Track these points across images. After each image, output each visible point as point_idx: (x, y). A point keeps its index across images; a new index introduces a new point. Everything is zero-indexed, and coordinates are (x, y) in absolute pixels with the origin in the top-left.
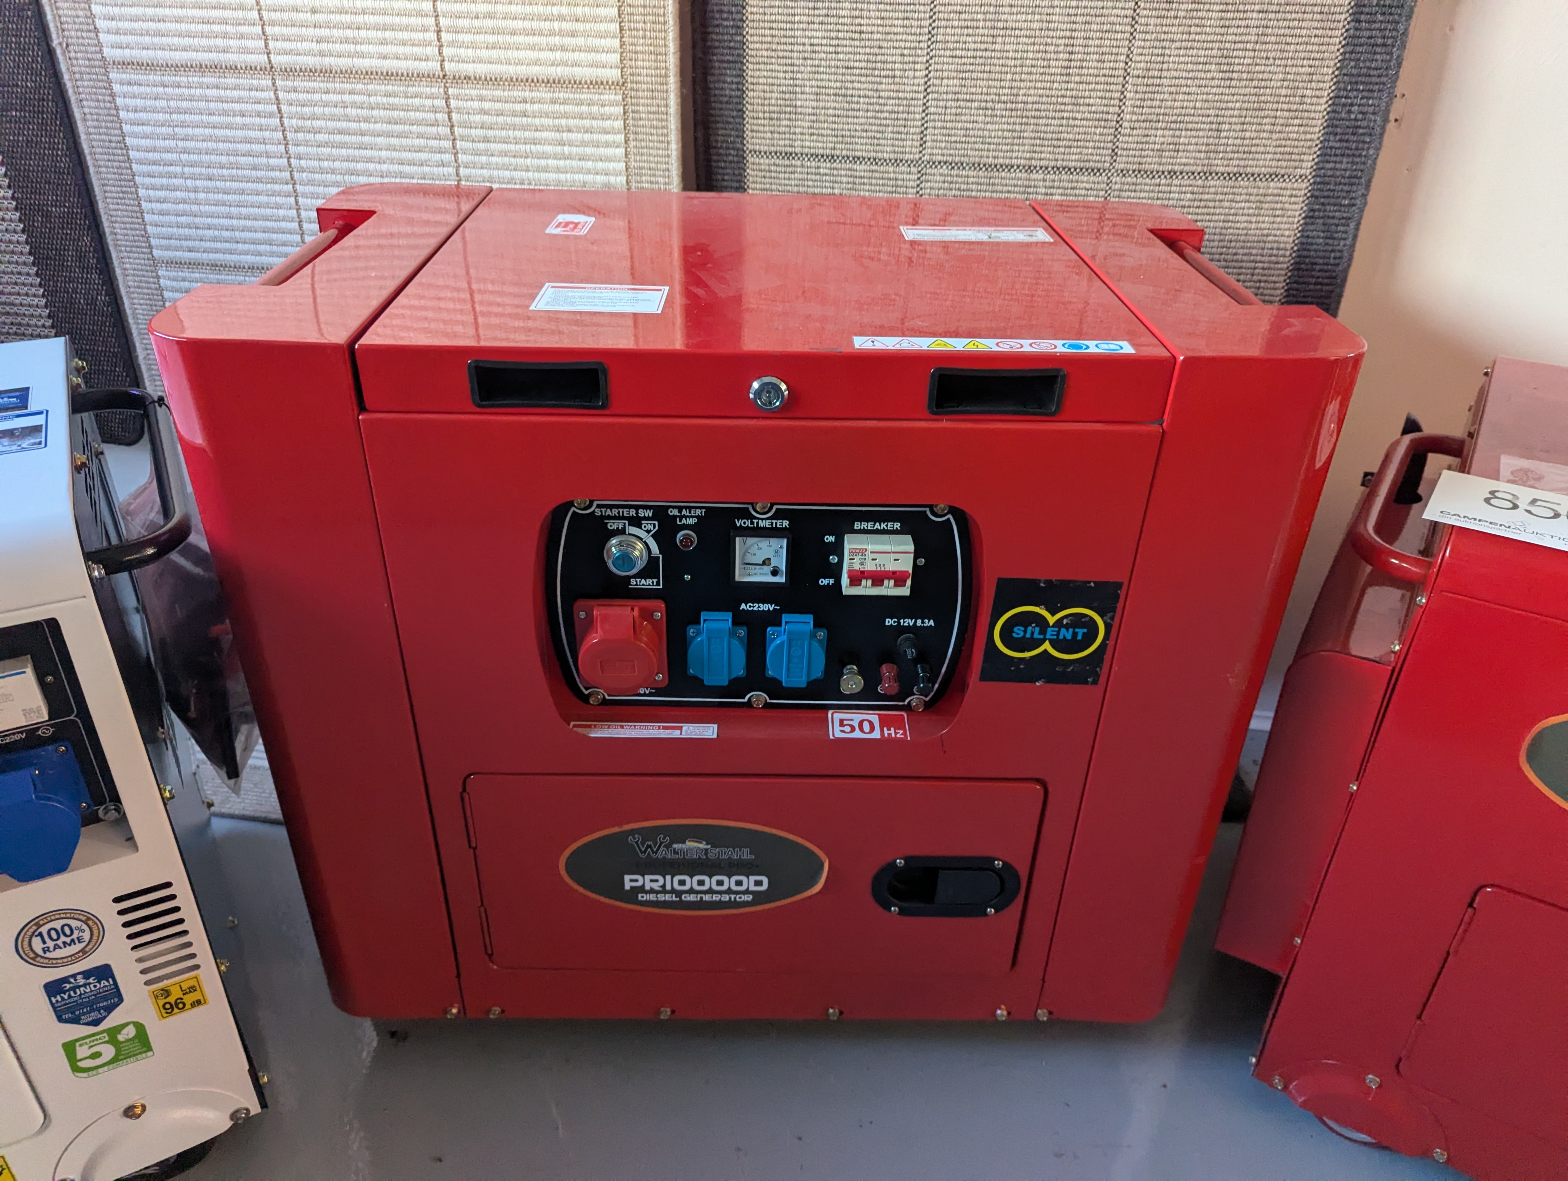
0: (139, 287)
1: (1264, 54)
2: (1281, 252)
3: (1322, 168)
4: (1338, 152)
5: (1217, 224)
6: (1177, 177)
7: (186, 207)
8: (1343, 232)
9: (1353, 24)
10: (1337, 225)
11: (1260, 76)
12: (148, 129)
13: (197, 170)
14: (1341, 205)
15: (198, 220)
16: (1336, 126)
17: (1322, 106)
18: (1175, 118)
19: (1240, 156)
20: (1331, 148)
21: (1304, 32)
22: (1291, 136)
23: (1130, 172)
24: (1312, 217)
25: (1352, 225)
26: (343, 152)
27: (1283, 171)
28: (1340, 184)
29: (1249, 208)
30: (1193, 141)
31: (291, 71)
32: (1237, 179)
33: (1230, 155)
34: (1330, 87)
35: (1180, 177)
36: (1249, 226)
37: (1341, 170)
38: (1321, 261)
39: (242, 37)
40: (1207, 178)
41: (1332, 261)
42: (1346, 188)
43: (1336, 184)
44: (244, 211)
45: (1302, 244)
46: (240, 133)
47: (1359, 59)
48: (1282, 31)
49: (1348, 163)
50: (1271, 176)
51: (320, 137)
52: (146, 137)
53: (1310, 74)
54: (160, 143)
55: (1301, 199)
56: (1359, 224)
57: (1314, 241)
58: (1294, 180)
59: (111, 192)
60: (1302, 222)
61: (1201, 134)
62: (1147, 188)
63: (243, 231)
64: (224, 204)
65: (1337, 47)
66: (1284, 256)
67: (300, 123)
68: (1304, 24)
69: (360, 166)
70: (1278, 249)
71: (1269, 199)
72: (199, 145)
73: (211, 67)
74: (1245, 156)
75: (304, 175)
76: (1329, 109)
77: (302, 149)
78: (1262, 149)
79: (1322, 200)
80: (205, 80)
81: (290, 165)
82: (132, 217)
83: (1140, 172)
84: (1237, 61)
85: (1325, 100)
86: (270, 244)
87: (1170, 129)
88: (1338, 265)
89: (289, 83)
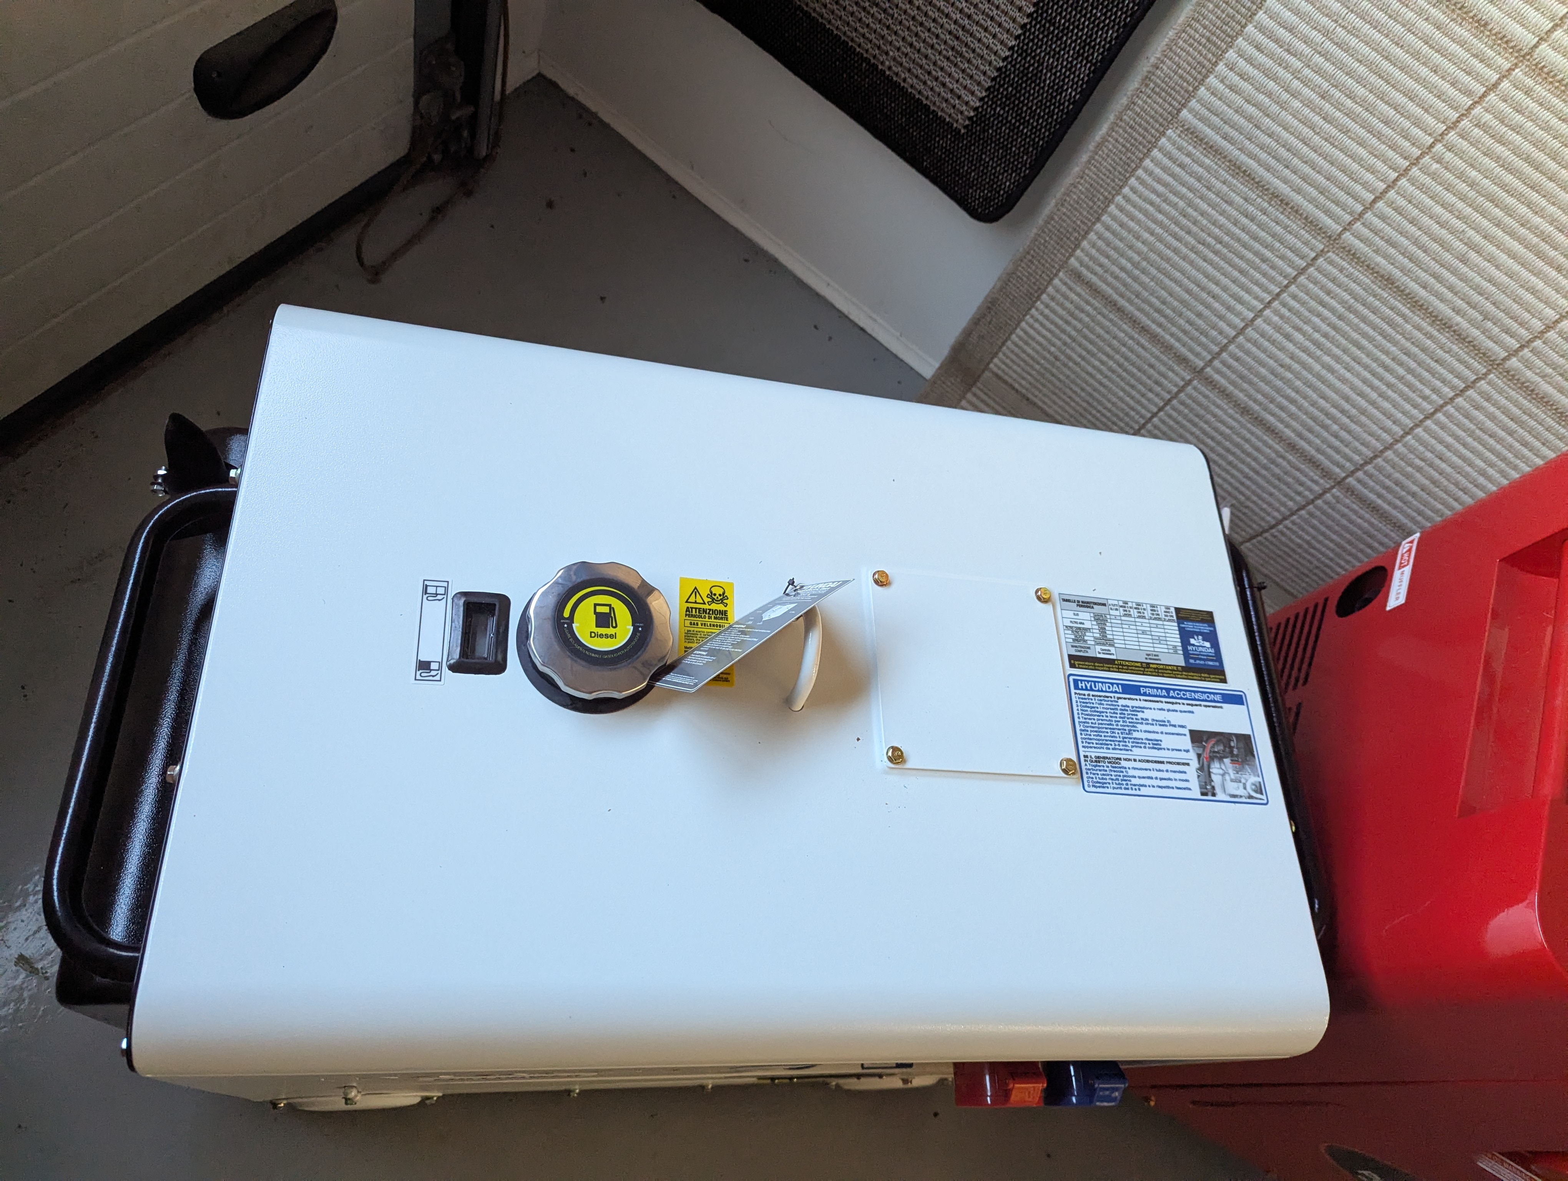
0: (1131, 127)
7: (1267, 102)
15: (1266, 121)
26: (1508, 177)
31: (1548, 72)
46: (1410, 83)
51: (1499, 149)
54: (1305, 29)
59: (1196, 30)
63: (1306, 163)
64: (1312, 127)
67: (1494, 122)
69: (1510, 201)
72: (1349, 61)
75: (1436, 166)
77: (1462, 144)
81: (1430, 148)
82: (1194, 68)
86: (1321, 192)
89: (1524, 78)
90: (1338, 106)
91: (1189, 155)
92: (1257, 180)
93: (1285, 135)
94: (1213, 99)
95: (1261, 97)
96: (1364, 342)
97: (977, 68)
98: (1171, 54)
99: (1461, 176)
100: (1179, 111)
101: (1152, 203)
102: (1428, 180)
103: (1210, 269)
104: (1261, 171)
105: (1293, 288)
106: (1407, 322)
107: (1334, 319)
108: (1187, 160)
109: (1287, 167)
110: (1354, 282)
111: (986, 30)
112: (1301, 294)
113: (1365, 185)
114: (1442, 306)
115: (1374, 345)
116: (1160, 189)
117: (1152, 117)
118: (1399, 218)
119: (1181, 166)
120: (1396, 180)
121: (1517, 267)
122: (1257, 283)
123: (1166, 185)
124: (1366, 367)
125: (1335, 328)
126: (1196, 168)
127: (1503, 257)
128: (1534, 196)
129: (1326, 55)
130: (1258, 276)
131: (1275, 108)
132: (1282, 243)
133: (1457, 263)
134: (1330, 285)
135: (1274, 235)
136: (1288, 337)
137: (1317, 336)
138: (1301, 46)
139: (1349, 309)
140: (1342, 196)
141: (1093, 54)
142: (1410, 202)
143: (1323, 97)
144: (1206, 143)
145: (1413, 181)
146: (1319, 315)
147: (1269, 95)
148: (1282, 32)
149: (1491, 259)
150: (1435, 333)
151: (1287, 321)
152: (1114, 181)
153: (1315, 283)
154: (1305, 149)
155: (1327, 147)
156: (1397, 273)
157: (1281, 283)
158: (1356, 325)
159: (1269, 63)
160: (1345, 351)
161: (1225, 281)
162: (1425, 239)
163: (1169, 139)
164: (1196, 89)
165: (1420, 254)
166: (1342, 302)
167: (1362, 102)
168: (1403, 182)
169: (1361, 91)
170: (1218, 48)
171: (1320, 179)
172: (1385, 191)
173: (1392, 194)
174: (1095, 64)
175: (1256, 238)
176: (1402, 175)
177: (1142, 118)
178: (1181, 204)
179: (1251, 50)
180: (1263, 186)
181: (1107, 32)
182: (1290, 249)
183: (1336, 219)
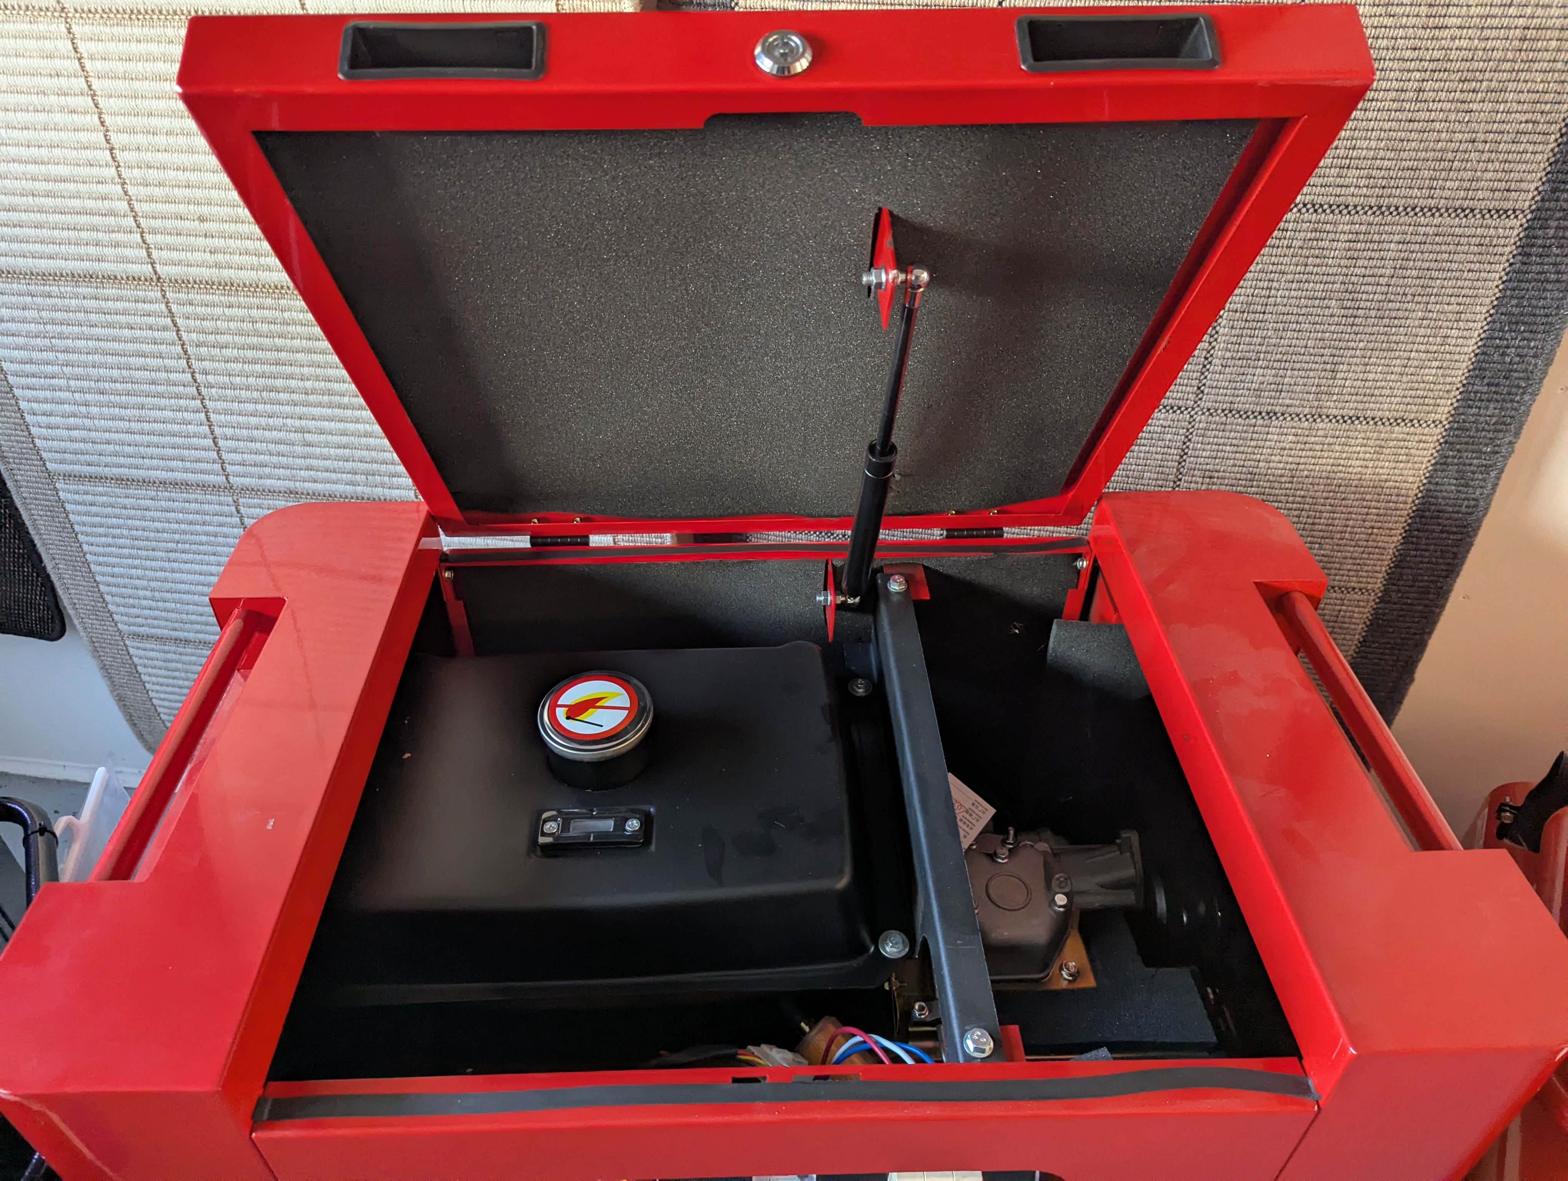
0: (36, 499)
1: (1401, 290)
2: (1401, 499)
3: (1462, 414)
4: (1484, 397)
5: (1325, 468)
6: (1277, 418)
7: (78, 421)
8: (1480, 480)
9: (1520, 258)
10: (1473, 473)
11: (1394, 314)
12: (21, 340)
13: (86, 384)
14: (1481, 452)
15: (93, 434)
16: (1485, 369)
17: (1471, 347)
18: (1279, 356)
19: (1359, 398)
20: (1476, 392)
21: (1455, 266)
22: (1426, 378)
23: (1219, 411)
24: (1445, 464)
25: (1493, 474)
26: (258, 368)
27: (1412, 416)
28: (1483, 430)
29: (1365, 453)
30: (1301, 381)
31: (183, 282)
32: (1353, 422)
33: (1347, 398)
34: (1482, 328)
35: (1281, 418)
36: (1364, 471)
37: (1486, 416)
38: (1451, 509)
39: (117, 245)
40: (1315, 420)
41: (1464, 509)
42: (1491, 435)
43: (1477, 430)
44: (146, 426)
45: (1428, 490)
46: (130, 347)
47: (1523, 297)
48: (1426, 265)
49: (1495, 409)
50: (1396, 420)
51: (228, 352)
52: (18, 348)
53: (1457, 313)
54: (35, 355)
55: (1432, 445)
56: (1501, 471)
57: (1443, 488)
58: (1424, 425)
60: (1430, 468)
61: (1312, 374)
62: (1239, 428)
63: (149, 446)
64: (122, 419)
65: (1496, 283)
66: (1406, 503)
67: (202, 337)
68: (1456, 257)
69: (279, 383)
70: (1398, 495)
71: (1391, 444)
72: (83, 357)
73: (85, 276)
74: (1365, 399)
75: (214, 390)
76: (1477, 351)
77: (206, 364)
78: (1388, 392)
79: (1458, 447)
80: (80, 290)
81: (195, 381)
82: (17, 430)
83: (1231, 411)
84: (1364, 296)
85: (1474, 341)
86: (182, 460)
87: (1272, 368)
88: (1471, 514)
89: (182, 296)
90: (116, 392)
91: (87, 493)
92: (141, 480)
93: (115, 436)
94: (50, 442)
95: (72, 420)
99: (235, 387)
100: (45, 466)
102: (224, 405)
104: (135, 472)
108: (90, 498)
109: (143, 458)
113: (196, 435)
116: (101, 530)
117: (37, 482)
118: (241, 443)
119: (93, 504)
120: (208, 419)
123: (101, 525)
126: (101, 499)
128: (286, 369)
129: (68, 364)
131: (87, 422)
132: (209, 515)
133: (308, 450)
135: (197, 513)
138: (49, 368)
140: (194, 453)
142: (234, 427)
143: (102, 393)
144: (85, 477)
147: (74, 415)
149: (322, 432)
159: (47, 394)
162: (272, 447)
163: (63, 490)
164: (34, 443)
165: (283, 460)
167: (126, 380)
168: (213, 417)
169: (115, 373)
171: (170, 451)
172: (212, 431)
173: (217, 430)
175: (192, 523)
176: (206, 413)
177: (33, 488)
178: (124, 532)
179: (29, 393)
180: (149, 482)
182: (217, 515)
183: (213, 473)
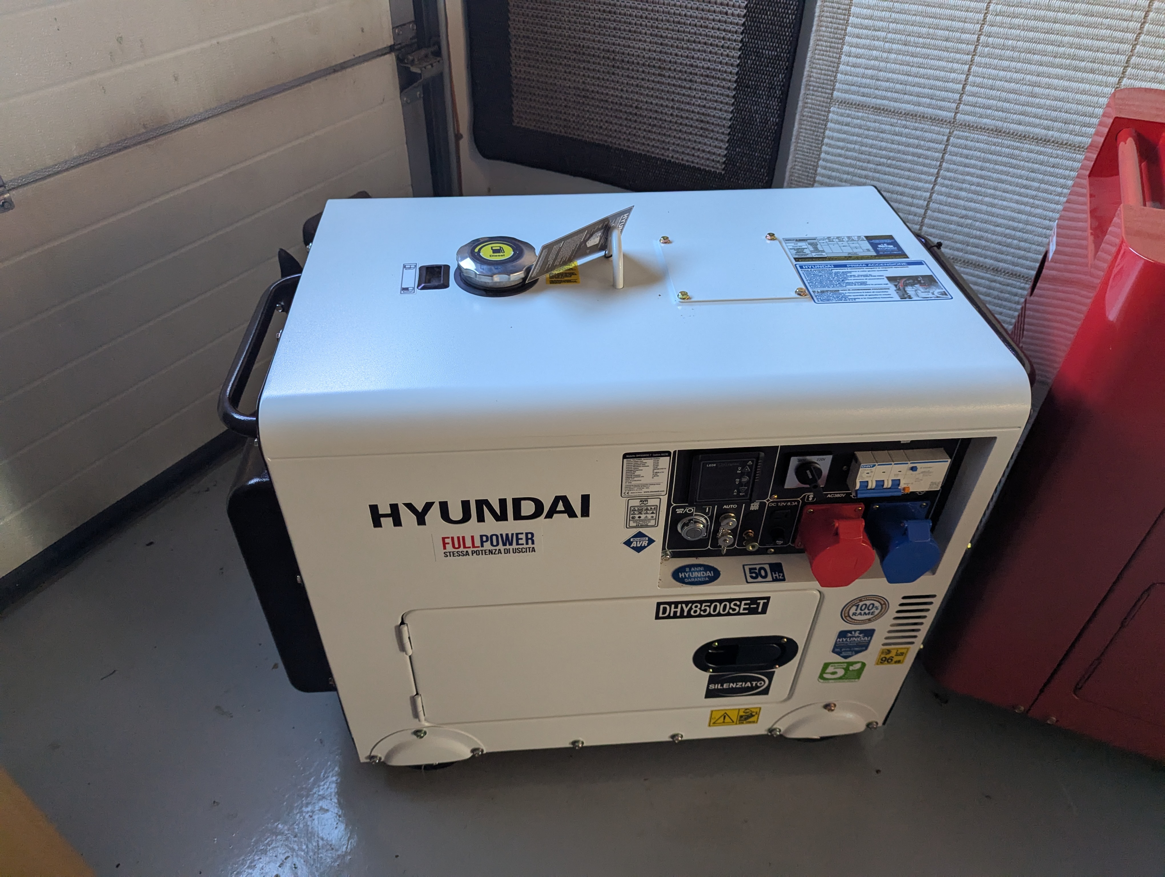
0: (811, 117)
7: (876, 63)
13: (898, 37)
15: (881, 74)
51: (1016, 21)
59: (822, 46)
63: (914, 86)
64: (908, 64)
67: (1004, 9)
72: (909, 17)
75: (987, 49)
77: (994, 29)
81: (978, 41)
82: (830, 66)
86: (932, 99)
90: (916, 45)
91: (848, 116)
92: (892, 110)
93: (895, 76)
94: (847, 77)
95: (872, 62)
96: (1004, 177)
97: (718, 133)
98: (814, 66)
99: (1004, 47)
100: (832, 94)
101: (840, 155)
102: (987, 60)
103: (891, 178)
104: (892, 104)
105: (944, 165)
106: (1022, 151)
107: (979, 172)
108: (849, 120)
109: (905, 94)
110: (978, 142)
111: (715, 109)
112: (952, 166)
113: (953, 81)
114: (1037, 130)
115: (1011, 176)
116: (841, 144)
117: (819, 105)
118: (982, 90)
119: (847, 125)
120: (969, 69)
121: (1067, 84)
122: (922, 173)
123: (843, 140)
124: (1014, 193)
125: (982, 177)
126: (856, 121)
127: (1056, 82)
128: (1053, 37)
129: (895, 21)
130: (921, 168)
131: (882, 64)
132: (924, 140)
133: (1030, 99)
134: (965, 152)
135: (917, 138)
136: (957, 197)
137: (973, 187)
138: (881, 24)
139: (985, 160)
140: (944, 94)
141: (776, 92)
142: (984, 78)
143: (905, 45)
144: (855, 104)
145: (979, 65)
146: (968, 174)
147: (876, 59)
148: (866, 22)
149: (1049, 87)
150: (1042, 149)
151: (951, 187)
152: (813, 154)
153: (956, 155)
154: (910, 79)
155: (922, 71)
156: (1000, 124)
157: (935, 166)
158: (993, 169)
159: (868, 42)
160: (995, 189)
161: (903, 181)
162: (1004, 94)
163: (834, 112)
164: (835, 77)
165: (1007, 105)
166: (978, 159)
167: (928, 36)
168: (974, 68)
169: (924, 30)
170: (838, 48)
171: (926, 91)
172: (966, 79)
173: (971, 78)
174: (779, 97)
175: (908, 145)
176: (971, 65)
177: (814, 109)
178: (857, 147)
179: (855, 40)
180: (897, 113)
181: (778, 77)
182: (930, 141)
183: (948, 110)
